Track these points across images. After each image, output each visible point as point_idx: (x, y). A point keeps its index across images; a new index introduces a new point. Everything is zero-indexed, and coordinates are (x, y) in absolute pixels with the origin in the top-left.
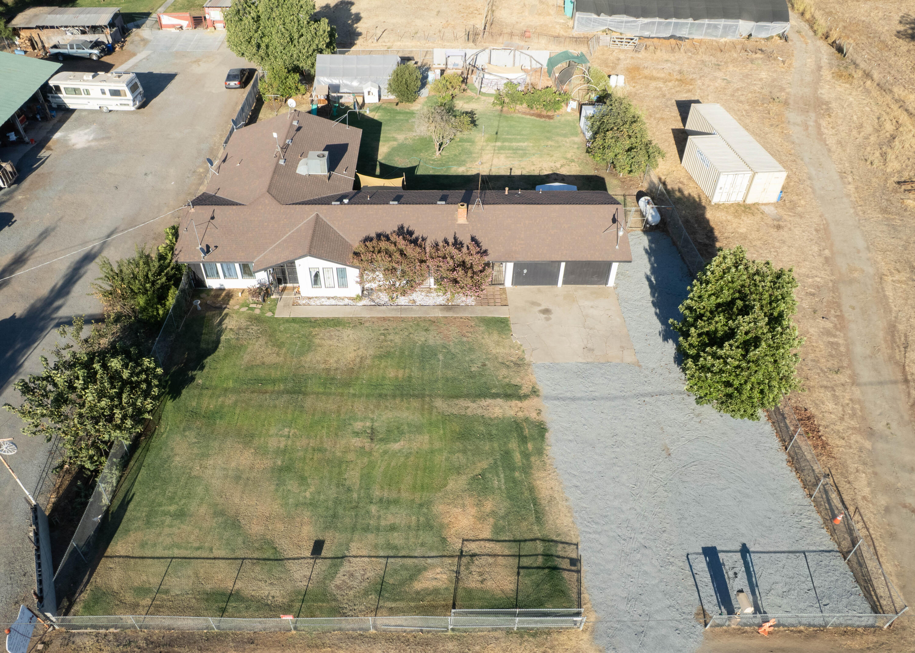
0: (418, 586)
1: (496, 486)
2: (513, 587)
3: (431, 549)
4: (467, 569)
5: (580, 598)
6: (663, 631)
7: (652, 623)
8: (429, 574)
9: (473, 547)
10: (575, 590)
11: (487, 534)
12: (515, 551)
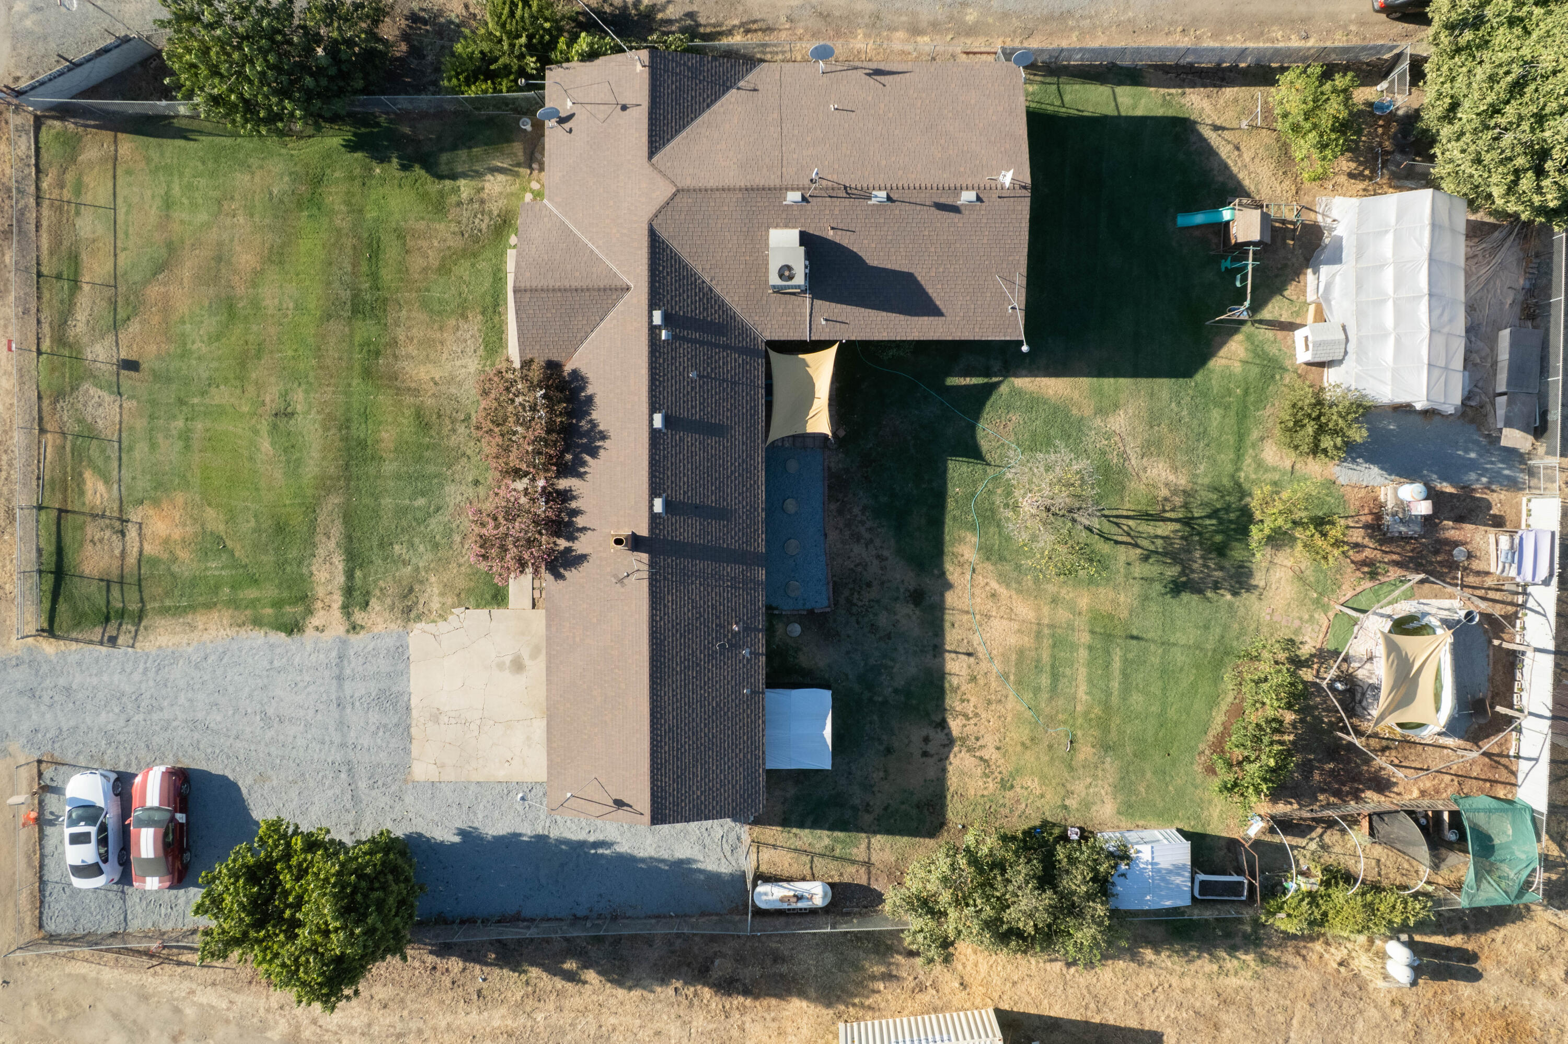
0: (88, 475)
1: (209, 565)
2: (87, 572)
3: (128, 488)
4: (107, 527)
5: (72, 640)
6: (34, 717)
7: (43, 708)
8: (101, 487)
9: (132, 533)
10: (80, 636)
11: (147, 548)
12: (128, 579)
